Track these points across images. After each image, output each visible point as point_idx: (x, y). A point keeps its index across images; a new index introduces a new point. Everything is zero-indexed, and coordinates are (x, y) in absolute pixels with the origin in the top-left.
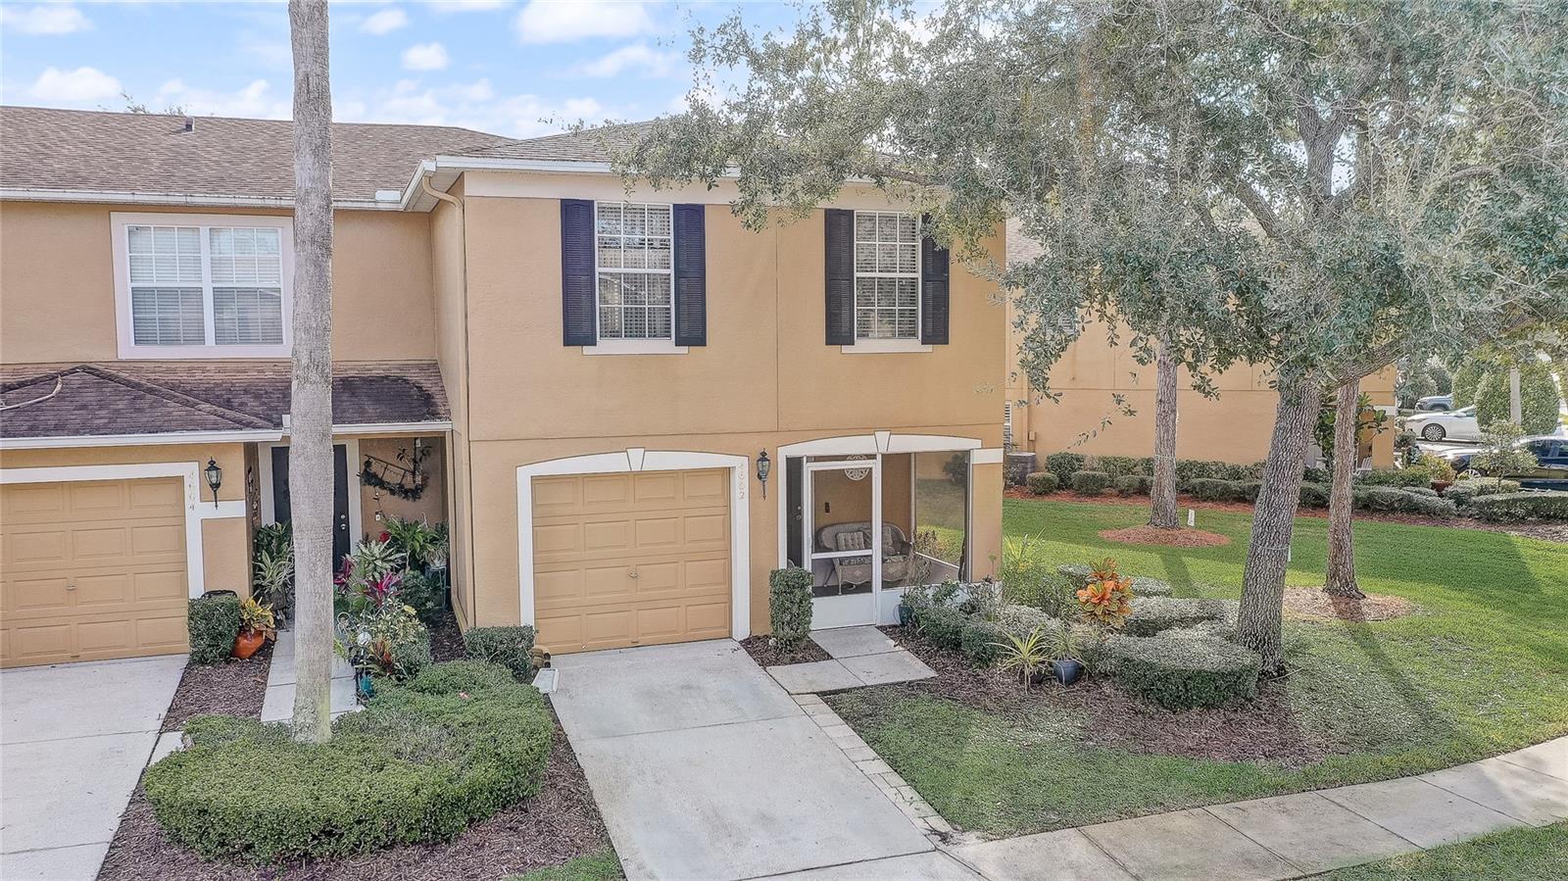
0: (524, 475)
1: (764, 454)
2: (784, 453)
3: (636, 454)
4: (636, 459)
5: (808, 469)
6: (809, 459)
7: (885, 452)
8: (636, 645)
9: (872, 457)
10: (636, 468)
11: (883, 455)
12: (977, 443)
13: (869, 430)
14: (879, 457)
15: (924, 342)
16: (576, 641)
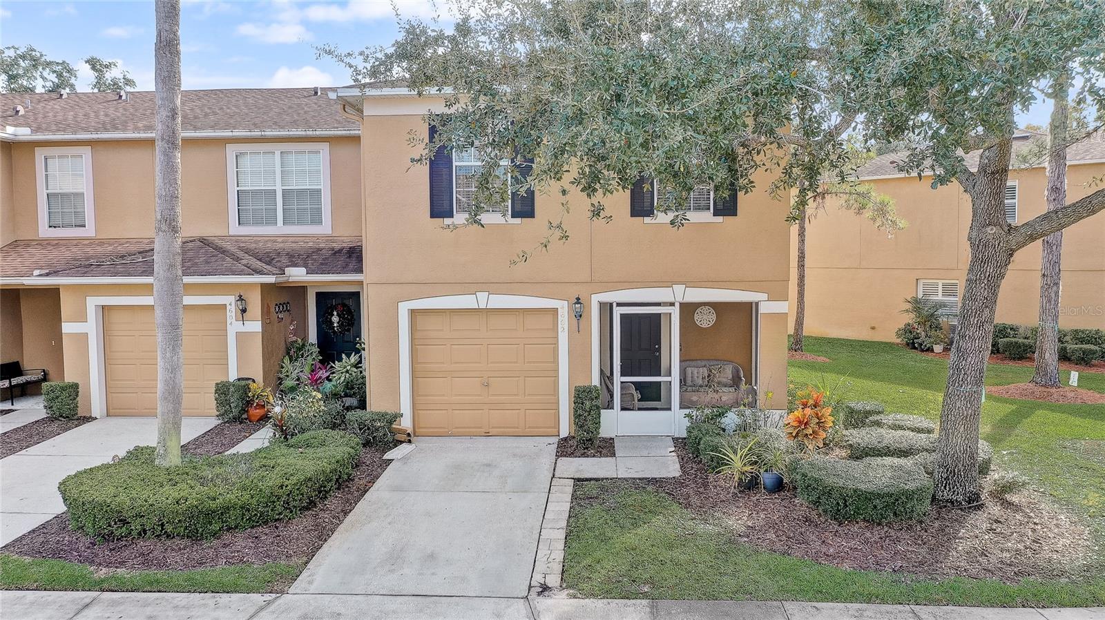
0: (404, 308)
1: (578, 299)
2: (596, 299)
3: (482, 296)
4: (483, 300)
5: (618, 312)
6: (619, 305)
7: (681, 300)
8: (487, 435)
9: (672, 304)
10: (482, 306)
11: (680, 303)
12: (765, 296)
13: (669, 284)
14: (677, 305)
15: (715, 214)
16: (444, 428)
